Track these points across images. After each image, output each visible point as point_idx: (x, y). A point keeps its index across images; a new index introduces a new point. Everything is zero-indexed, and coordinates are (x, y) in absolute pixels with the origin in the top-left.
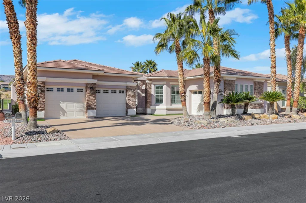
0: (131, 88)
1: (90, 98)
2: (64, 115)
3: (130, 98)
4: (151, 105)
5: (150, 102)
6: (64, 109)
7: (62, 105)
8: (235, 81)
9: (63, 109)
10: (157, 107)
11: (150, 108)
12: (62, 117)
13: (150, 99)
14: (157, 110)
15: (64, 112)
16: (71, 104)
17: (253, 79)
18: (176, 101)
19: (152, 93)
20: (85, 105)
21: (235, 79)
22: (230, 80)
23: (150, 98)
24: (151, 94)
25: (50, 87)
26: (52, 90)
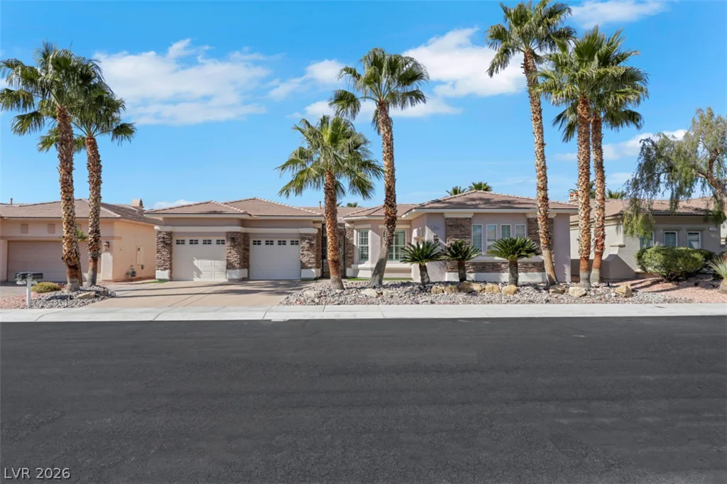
0: (306, 236)
1: (230, 253)
2: (198, 276)
3: (305, 252)
4: (353, 263)
5: (351, 258)
6: (199, 267)
7: (196, 262)
8: (470, 219)
9: (197, 268)
10: (360, 266)
11: (350, 267)
12: (196, 279)
13: (350, 254)
14: (360, 271)
15: (199, 273)
16: (208, 262)
17: (525, 214)
18: (394, 257)
19: (355, 244)
20: (225, 263)
21: (470, 216)
22: (457, 219)
23: (350, 252)
24: (353, 245)
25: (181, 239)
26: (183, 242)
